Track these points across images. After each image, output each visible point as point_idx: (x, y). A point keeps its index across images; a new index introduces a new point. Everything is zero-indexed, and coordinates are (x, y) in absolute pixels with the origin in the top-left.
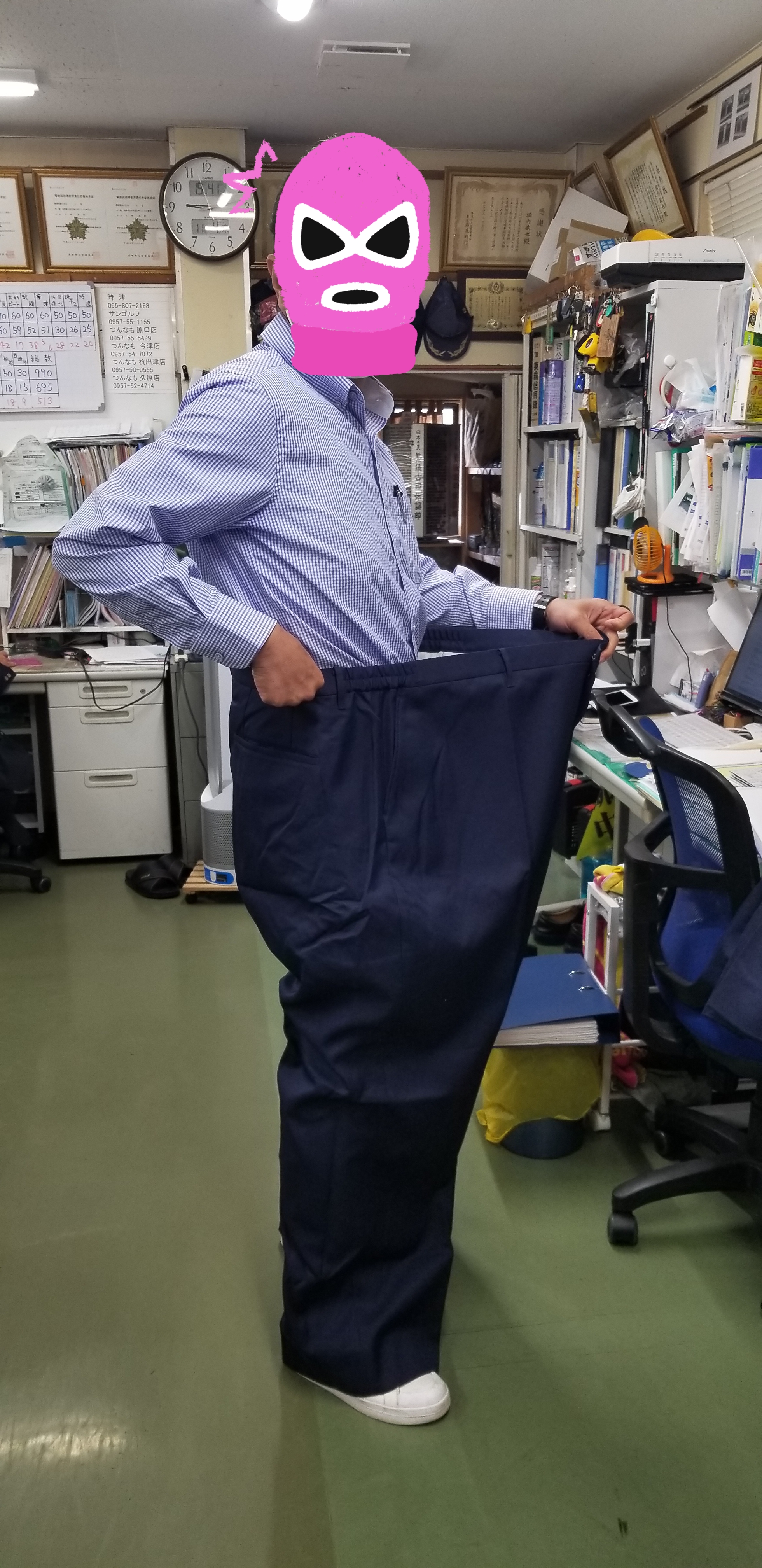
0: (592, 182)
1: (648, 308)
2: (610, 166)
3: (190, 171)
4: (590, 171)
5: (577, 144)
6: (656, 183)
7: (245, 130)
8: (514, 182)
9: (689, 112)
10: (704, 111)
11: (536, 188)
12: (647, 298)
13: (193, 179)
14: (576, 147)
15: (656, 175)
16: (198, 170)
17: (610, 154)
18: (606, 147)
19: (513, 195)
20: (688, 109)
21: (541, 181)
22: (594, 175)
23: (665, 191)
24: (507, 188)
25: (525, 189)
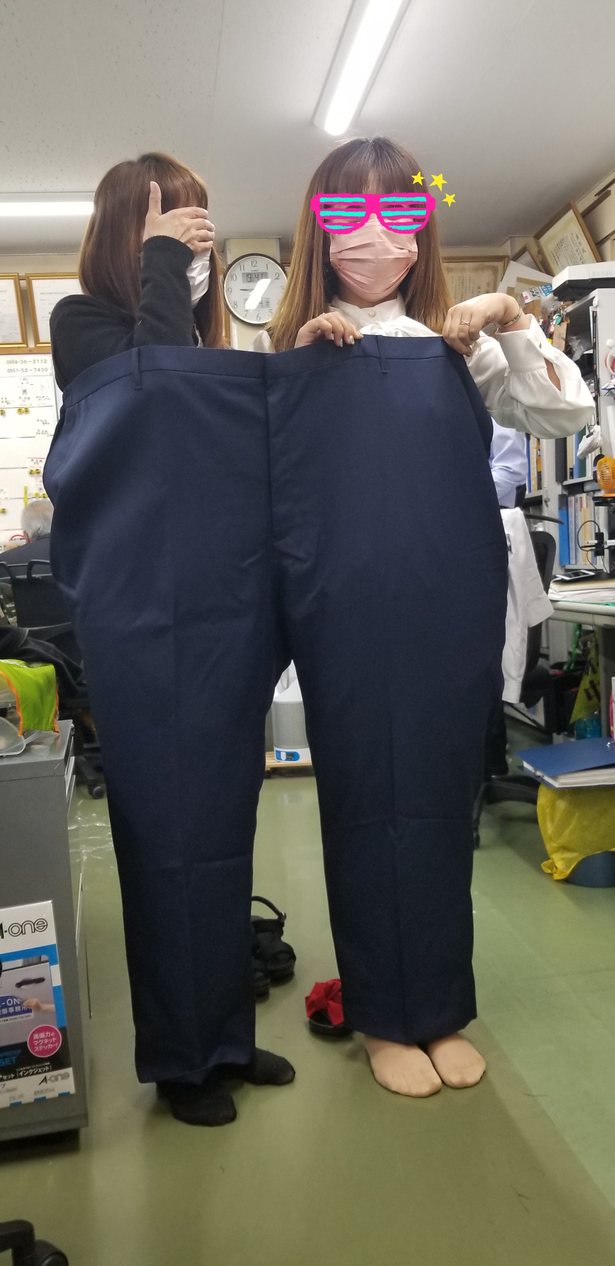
0: (526, 257)
1: (591, 309)
2: (539, 246)
3: (242, 267)
4: (524, 250)
5: (511, 237)
6: (576, 248)
7: (279, 238)
8: (468, 265)
9: (597, 198)
10: (608, 194)
11: (483, 269)
12: (590, 302)
13: (244, 272)
14: (509, 241)
15: (577, 241)
16: (248, 266)
17: (538, 236)
18: (535, 232)
19: (468, 274)
20: (595, 196)
21: (487, 264)
22: (527, 252)
23: (584, 251)
24: (463, 270)
25: (476, 270)
